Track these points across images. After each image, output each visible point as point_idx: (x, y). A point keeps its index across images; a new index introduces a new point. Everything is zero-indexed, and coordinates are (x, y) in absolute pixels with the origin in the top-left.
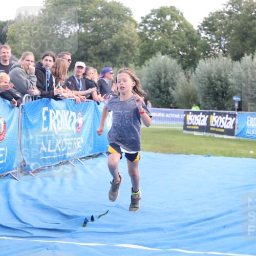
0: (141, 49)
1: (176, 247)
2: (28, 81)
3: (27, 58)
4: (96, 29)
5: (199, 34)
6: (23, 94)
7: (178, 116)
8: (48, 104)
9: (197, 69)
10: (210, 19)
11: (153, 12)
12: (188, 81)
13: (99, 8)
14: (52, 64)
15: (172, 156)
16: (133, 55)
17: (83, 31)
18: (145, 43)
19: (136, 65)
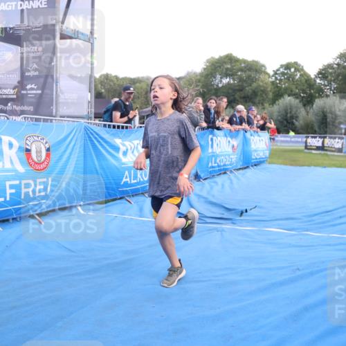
0: (273, 93)
1: (307, 231)
2: (199, 118)
3: (198, 101)
4: (241, 80)
5: (315, 81)
6: (195, 126)
7: (300, 140)
8: (212, 133)
9: (314, 106)
10: (323, 70)
11: (282, 66)
12: (308, 115)
13: (243, 65)
14: (215, 105)
15: (298, 168)
16: (267, 97)
17: (232, 82)
18: (276, 89)
19: (270, 104)
